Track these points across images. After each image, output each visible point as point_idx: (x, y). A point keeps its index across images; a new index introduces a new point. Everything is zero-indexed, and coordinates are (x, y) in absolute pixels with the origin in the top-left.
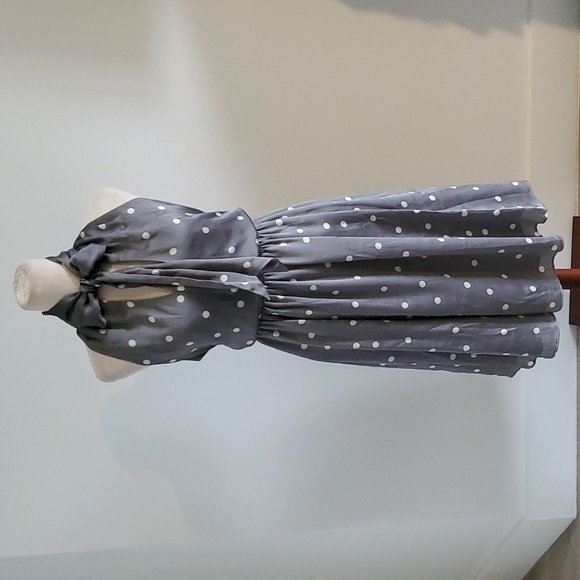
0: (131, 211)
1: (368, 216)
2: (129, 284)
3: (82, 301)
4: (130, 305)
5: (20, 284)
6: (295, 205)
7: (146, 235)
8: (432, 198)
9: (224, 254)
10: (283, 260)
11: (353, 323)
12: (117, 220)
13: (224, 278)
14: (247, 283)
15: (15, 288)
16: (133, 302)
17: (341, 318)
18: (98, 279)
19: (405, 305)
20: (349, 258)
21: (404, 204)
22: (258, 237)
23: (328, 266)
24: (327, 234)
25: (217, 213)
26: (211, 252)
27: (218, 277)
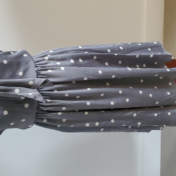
1: (93, 56)
6: (53, 49)
8: (121, 48)
9: (17, 76)
10: (51, 80)
11: (86, 113)
13: (17, 91)
14: (31, 94)
17: (80, 111)
19: (112, 103)
20: (86, 79)
21: (109, 51)
22: (36, 67)
23: (74, 83)
24: (73, 65)
25: (11, 52)
26: (8, 76)
27: (13, 90)
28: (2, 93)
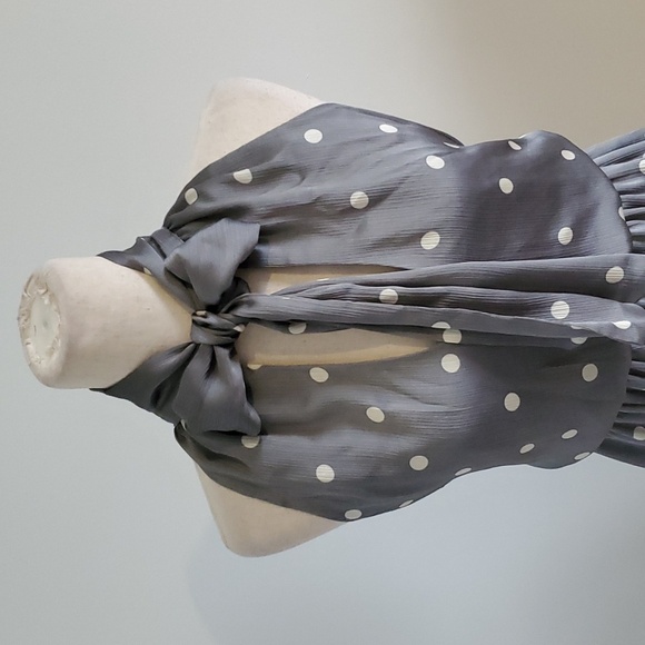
0: (313, 136)
2: (315, 324)
3: (198, 366)
4: (319, 375)
5: (36, 319)
7: (358, 198)
9: (548, 246)
12: (278, 160)
13: (560, 309)
15: (23, 332)
16: (327, 368)
18: (243, 312)
25: (511, 144)
26: (518, 244)
27: (544, 307)
28: (506, 320)
